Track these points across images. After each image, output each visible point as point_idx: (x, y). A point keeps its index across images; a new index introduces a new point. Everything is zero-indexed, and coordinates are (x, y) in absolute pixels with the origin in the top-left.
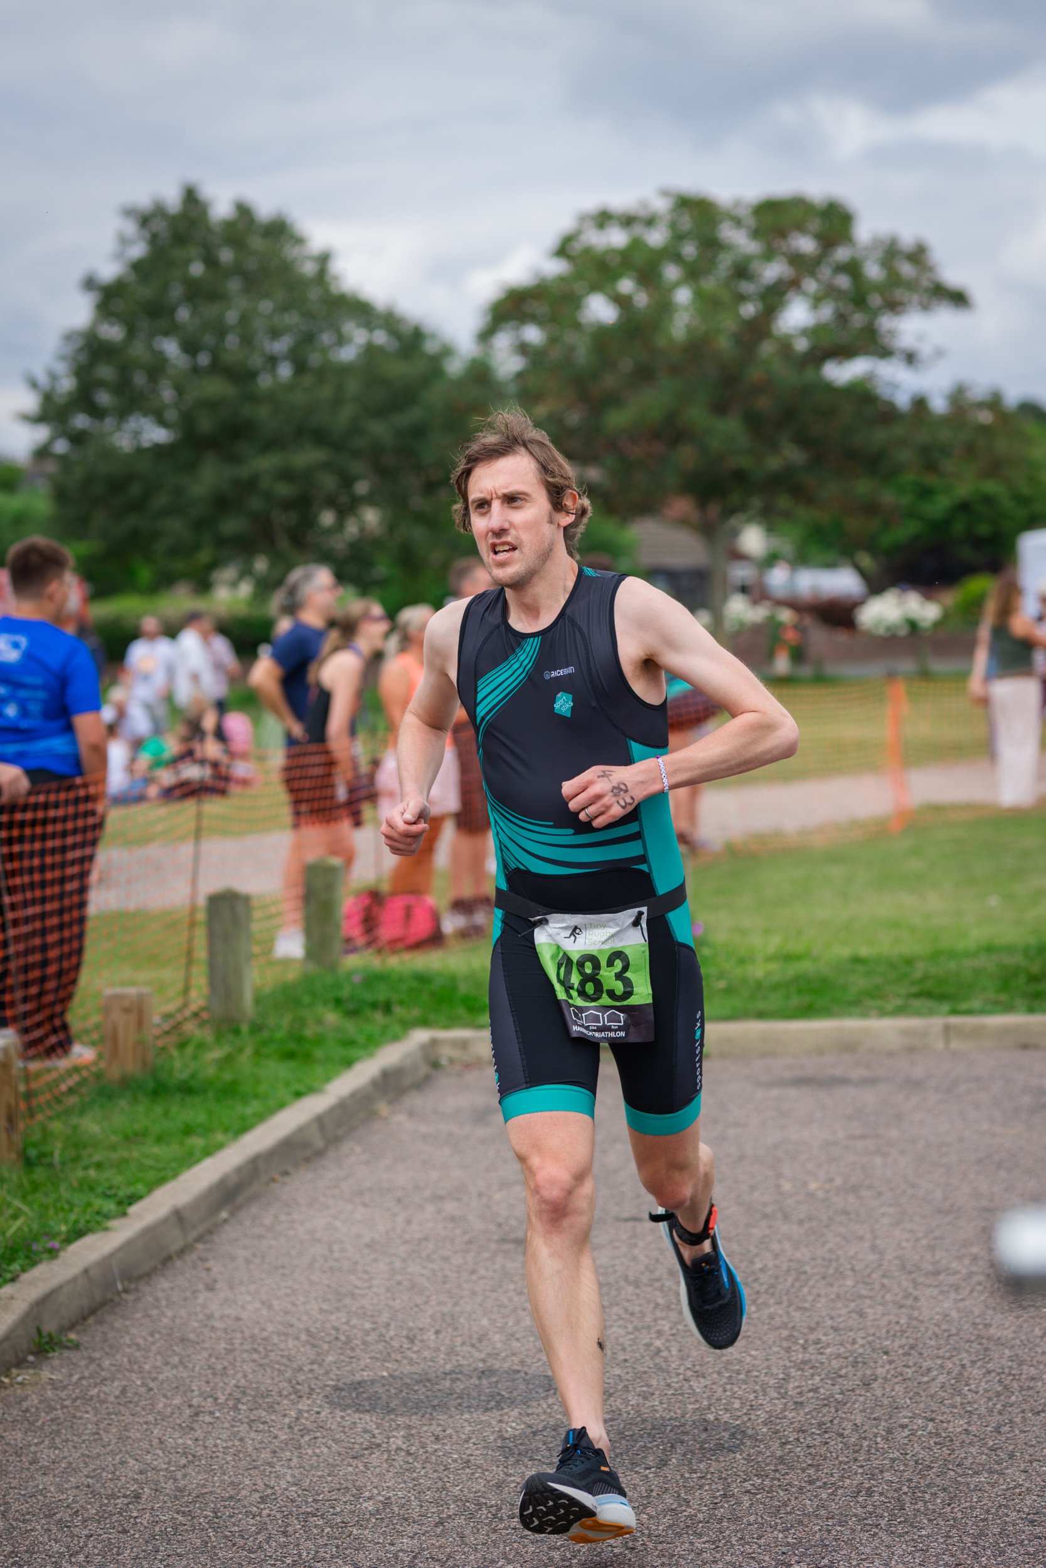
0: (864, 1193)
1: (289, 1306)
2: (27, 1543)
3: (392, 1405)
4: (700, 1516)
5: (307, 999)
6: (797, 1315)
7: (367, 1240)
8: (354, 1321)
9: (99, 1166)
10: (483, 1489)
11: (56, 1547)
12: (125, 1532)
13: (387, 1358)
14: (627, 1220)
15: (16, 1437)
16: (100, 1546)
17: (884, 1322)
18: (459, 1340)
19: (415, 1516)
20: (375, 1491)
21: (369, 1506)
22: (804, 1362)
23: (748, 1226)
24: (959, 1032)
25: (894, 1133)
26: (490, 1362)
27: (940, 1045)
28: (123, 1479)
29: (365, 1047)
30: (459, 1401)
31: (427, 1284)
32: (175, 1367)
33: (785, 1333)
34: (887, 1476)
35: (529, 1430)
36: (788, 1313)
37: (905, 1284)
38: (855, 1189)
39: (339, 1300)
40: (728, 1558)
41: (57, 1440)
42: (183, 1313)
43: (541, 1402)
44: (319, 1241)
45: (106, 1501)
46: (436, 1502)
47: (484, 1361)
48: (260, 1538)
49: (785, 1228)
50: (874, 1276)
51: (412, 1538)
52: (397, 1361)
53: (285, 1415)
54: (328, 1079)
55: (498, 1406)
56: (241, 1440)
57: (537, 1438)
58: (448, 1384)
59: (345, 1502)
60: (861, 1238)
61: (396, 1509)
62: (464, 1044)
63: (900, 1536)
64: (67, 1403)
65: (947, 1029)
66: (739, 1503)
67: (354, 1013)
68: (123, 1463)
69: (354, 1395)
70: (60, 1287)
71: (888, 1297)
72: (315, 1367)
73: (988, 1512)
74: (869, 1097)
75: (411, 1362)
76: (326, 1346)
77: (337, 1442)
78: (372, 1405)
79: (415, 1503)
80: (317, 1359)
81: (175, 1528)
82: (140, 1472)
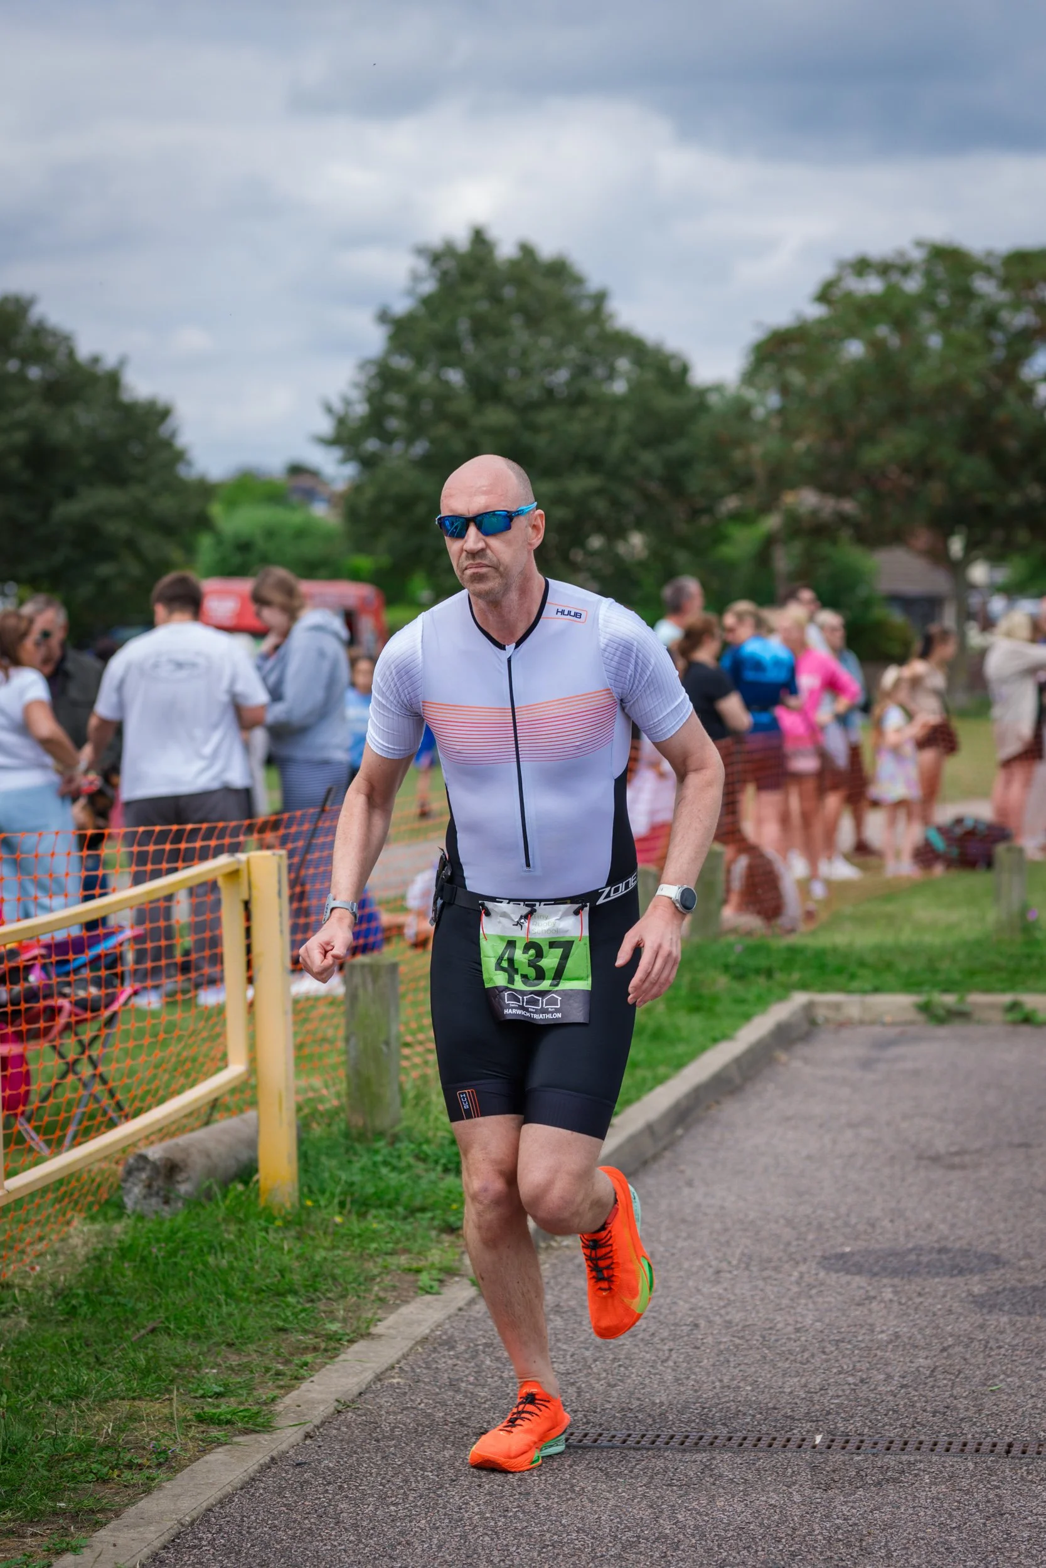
1: (761, 1200)
2: (624, 1352)
3: (876, 1269)
5: (701, 964)
7: (804, 1154)
8: (819, 1212)
10: (971, 1329)
11: (648, 1356)
12: (698, 1348)
13: (856, 1238)
14: (1020, 1145)
16: (682, 1356)
18: (912, 1228)
19: (922, 1343)
20: (884, 1327)
21: (884, 1337)
26: (943, 1243)
28: (680, 1315)
29: (756, 1004)
30: (927, 1270)
31: (868, 1187)
32: (685, 1239)
35: (992, 1291)
39: (800, 1196)
42: (676, 1202)
43: (996, 1272)
44: (764, 1153)
45: (673, 1328)
46: (936, 1336)
47: (936, 1242)
48: (806, 1355)
51: (926, 1358)
52: (865, 1241)
53: (790, 1275)
54: (736, 1028)
55: (961, 1272)
56: (762, 1290)
57: (1001, 1296)
58: (914, 1257)
59: (864, 1334)
61: (906, 1340)
62: (837, 1007)
67: (741, 977)
68: (675, 1303)
69: (841, 1262)
72: (801, 1242)
75: (877, 1241)
76: (804, 1229)
77: (840, 1294)
78: (859, 1270)
79: (919, 1337)
80: (801, 1237)
81: (737, 1346)
82: (692, 1309)
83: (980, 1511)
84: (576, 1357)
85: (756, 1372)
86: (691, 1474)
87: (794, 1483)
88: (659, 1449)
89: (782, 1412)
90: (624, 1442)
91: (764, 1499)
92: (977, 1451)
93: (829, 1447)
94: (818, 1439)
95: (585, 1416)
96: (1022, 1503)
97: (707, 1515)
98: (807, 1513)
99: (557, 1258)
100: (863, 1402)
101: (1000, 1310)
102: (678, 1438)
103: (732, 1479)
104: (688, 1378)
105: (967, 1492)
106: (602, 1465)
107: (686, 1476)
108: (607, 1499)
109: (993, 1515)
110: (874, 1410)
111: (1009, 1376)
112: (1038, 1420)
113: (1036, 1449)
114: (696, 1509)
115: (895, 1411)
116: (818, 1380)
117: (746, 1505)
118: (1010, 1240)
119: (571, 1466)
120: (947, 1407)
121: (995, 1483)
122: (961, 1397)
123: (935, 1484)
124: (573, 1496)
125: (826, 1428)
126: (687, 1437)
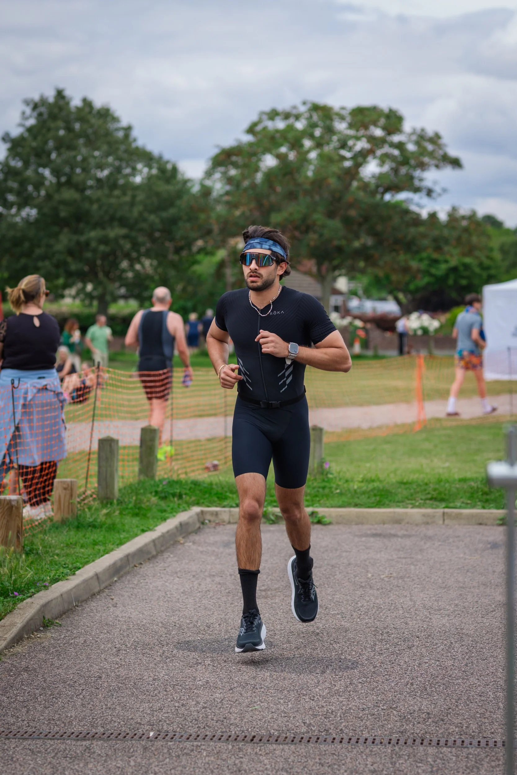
0: (406, 579)
1: (152, 614)
3: (204, 649)
4: (341, 690)
5: (142, 491)
6: (378, 623)
7: (182, 591)
8: (182, 620)
9: (58, 555)
11: (70, 693)
12: (98, 689)
13: (199, 633)
15: (42, 656)
16: (88, 693)
17: (417, 626)
18: (230, 628)
19: (220, 686)
20: (202, 678)
21: (200, 683)
22: (382, 639)
23: (354, 590)
24: (450, 516)
25: (419, 557)
27: (441, 522)
28: (92, 672)
29: (171, 513)
31: (212, 608)
32: (105, 634)
33: (374, 629)
34: (419, 679)
36: (374, 622)
37: (425, 613)
38: (402, 578)
39: (173, 612)
40: (354, 704)
41: (60, 658)
42: (104, 615)
44: (160, 590)
45: (87, 678)
46: (228, 682)
48: (156, 692)
49: (371, 592)
50: (412, 610)
51: (220, 694)
52: (203, 634)
53: (158, 652)
54: (157, 526)
56: (140, 660)
58: (227, 643)
59: (190, 681)
60: (406, 596)
61: (212, 684)
62: (216, 514)
63: (425, 699)
64: (61, 645)
65: (444, 513)
66: (357, 686)
67: (164, 498)
68: (91, 666)
69: (187, 645)
70: (52, 600)
71: (418, 618)
72: (168, 635)
73: (462, 692)
74: (408, 542)
75: (210, 635)
76: (171, 628)
77: (182, 661)
78: (195, 649)
79: (219, 683)
80: (169, 633)
81: (119, 688)
82: (99, 669)
83: (229, 769)
84: (30, 693)
85: (126, 701)
86: (78, 752)
87: (132, 756)
88: (64, 739)
89: (135, 721)
90: (46, 736)
91: (114, 764)
92: (236, 739)
93: (156, 738)
94: (151, 734)
95: (28, 723)
96: (253, 765)
97: (82, 772)
98: (136, 771)
99: (32, 643)
100: (180, 716)
101: (267, 669)
102: (76, 733)
103: (99, 755)
104: (89, 704)
105: (224, 760)
106: (32, 747)
107: (75, 752)
108: (30, 764)
109: (236, 771)
110: (185, 719)
111: (262, 702)
112: (272, 724)
113: (267, 739)
114: (76, 769)
115: (196, 720)
116: (159, 705)
117: (104, 767)
118: (281, 634)
119: (14, 748)
120: (225, 718)
121: (241, 756)
122: (234, 713)
123: (209, 756)
124: (12, 763)
125: (157, 728)
126: (81, 733)
